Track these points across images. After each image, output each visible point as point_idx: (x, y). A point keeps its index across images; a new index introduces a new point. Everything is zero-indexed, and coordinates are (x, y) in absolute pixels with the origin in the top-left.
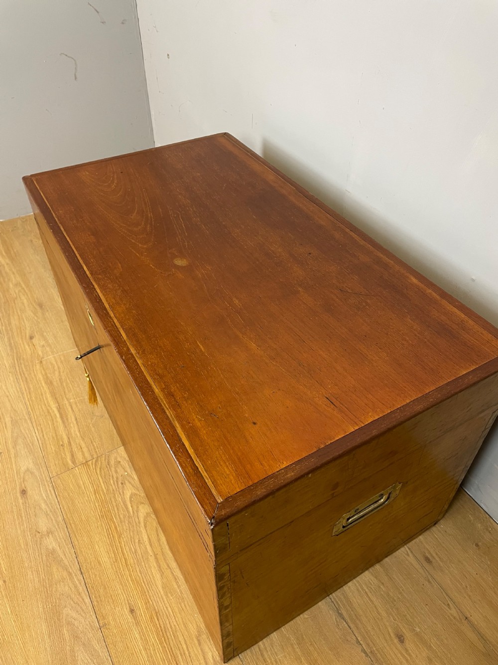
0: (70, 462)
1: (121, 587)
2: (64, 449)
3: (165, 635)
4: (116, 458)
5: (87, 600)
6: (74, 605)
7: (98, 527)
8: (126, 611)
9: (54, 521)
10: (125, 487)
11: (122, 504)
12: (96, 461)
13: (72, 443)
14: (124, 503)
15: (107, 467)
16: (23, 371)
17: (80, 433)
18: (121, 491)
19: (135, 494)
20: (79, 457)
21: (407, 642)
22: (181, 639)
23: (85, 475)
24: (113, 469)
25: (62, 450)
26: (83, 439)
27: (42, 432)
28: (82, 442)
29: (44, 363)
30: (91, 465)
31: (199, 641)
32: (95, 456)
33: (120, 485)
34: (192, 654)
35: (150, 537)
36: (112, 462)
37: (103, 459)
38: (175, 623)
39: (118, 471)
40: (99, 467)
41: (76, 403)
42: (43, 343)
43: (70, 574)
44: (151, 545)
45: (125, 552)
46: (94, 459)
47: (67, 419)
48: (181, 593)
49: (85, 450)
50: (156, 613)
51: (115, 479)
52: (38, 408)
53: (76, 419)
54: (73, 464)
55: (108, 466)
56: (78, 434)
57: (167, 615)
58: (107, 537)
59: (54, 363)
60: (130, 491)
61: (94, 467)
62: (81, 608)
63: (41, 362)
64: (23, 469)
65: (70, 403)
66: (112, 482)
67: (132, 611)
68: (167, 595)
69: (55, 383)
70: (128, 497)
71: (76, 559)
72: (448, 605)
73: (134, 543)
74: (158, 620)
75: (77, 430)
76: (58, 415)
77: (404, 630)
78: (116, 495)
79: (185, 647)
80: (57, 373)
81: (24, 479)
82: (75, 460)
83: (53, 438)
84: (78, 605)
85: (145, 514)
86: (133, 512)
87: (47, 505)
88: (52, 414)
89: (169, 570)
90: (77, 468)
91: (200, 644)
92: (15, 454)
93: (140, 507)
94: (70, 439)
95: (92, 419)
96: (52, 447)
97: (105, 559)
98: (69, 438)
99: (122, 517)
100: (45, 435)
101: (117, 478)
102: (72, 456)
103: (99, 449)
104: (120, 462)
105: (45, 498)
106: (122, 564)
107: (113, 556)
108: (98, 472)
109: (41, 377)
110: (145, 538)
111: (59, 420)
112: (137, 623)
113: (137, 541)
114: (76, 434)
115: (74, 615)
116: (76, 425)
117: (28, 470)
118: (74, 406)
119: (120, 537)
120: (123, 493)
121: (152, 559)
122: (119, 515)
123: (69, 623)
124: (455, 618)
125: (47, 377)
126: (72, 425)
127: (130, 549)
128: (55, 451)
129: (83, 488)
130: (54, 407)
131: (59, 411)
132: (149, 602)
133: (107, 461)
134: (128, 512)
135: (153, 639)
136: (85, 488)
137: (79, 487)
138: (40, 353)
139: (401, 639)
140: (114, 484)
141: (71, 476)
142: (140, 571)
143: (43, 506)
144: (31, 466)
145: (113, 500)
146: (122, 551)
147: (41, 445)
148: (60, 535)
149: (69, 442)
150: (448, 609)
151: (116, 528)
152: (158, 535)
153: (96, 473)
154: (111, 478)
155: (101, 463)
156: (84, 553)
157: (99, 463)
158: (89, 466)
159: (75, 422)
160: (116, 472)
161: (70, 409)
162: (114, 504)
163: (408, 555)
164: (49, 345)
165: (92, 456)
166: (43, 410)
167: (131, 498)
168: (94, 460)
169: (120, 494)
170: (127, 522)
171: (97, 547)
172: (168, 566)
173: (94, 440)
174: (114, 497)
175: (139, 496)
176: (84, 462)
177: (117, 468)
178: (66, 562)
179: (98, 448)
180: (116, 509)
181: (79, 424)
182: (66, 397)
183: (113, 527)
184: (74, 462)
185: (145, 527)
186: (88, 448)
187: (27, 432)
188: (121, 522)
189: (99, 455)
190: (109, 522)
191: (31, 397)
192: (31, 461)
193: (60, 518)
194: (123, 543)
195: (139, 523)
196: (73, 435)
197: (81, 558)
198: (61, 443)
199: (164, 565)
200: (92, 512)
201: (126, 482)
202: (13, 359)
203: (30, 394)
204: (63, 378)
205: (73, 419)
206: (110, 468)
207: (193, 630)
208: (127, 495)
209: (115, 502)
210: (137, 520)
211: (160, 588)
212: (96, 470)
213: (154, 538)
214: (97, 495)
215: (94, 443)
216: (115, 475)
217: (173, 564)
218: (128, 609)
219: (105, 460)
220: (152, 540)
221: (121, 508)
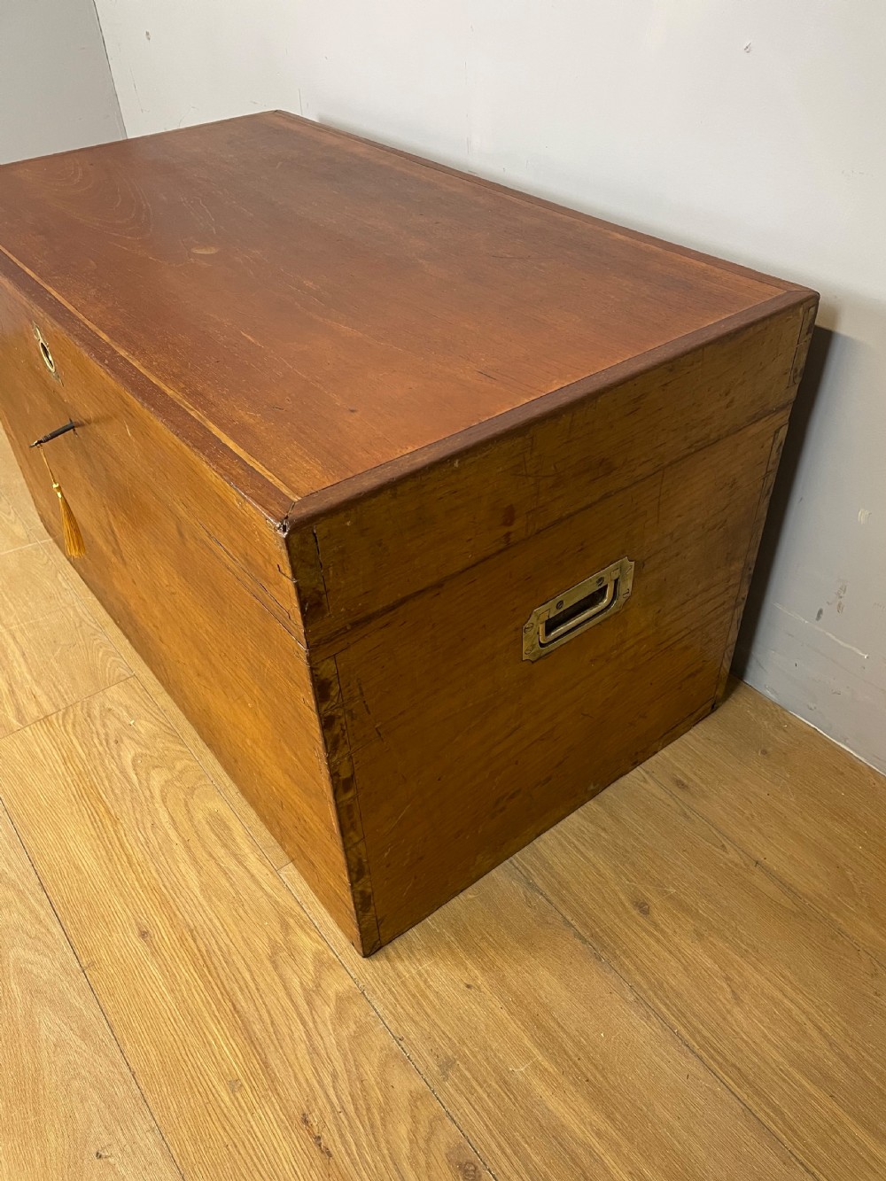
0: (14, 721)
1: (122, 900)
3: (209, 962)
4: (103, 705)
5: (57, 930)
6: (29, 941)
7: (72, 814)
8: (134, 937)
10: (123, 747)
11: (117, 772)
12: (64, 715)
13: (17, 691)
14: (123, 772)
15: (86, 720)
17: (32, 675)
18: (114, 753)
19: (142, 755)
20: (32, 711)
21: (655, 913)
22: (241, 965)
23: (45, 737)
24: (98, 723)
26: (38, 683)
28: (36, 688)
30: (55, 721)
31: (274, 963)
32: (62, 706)
33: (112, 743)
34: (262, 985)
35: (174, 815)
36: (96, 712)
37: (79, 708)
38: (228, 942)
39: (108, 722)
40: (70, 721)
41: (22, 630)
43: (20, 893)
44: (176, 829)
45: (127, 845)
46: (60, 710)
47: (6, 656)
49: (43, 699)
50: (191, 931)
51: (103, 736)
53: (23, 655)
54: (20, 721)
55: (88, 719)
56: (29, 677)
57: (209, 929)
58: (91, 826)
60: (133, 752)
61: (61, 722)
62: (44, 943)
65: (10, 631)
66: (96, 741)
67: (144, 934)
68: (209, 900)
70: (129, 760)
71: (31, 869)
72: (723, 846)
73: (144, 829)
74: (195, 941)
75: (24, 669)
77: (648, 895)
78: (106, 761)
79: (247, 976)
82: (23, 717)
84: (40, 940)
85: (163, 783)
86: (140, 782)
89: (212, 862)
90: (27, 729)
91: (276, 967)
93: (153, 773)
94: (14, 686)
95: (54, 650)
97: (88, 861)
98: (10, 685)
99: (118, 792)
101: (107, 734)
102: (19, 710)
103: (70, 695)
104: (110, 710)
106: (121, 865)
107: (104, 853)
108: (70, 729)
110: (164, 817)
112: (155, 952)
113: (149, 825)
114: (24, 677)
115: (30, 956)
116: (23, 663)
118: (18, 635)
119: (115, 821)
120: (119, 756)
121: (179, 850)
122: (113, 791)
123: (21, 971)
124: (736, 865)
127: (137, 840)
129: (42, 757)
132: (175, 915)
133: (85, 711)
134: (130, 783)
135: (186, 973)
136: (45, 758)
137: (33, 757)
139: (643, 908)
140: (101, 744)
141: (18, 742)
142: (157, 870)
145: (100, 768)
146: (121, 845)
149: (11, 691)
150: (724, 853)
151: (108, 812)
152: (189, 811)
153: (66, 731)
154: (95, 736)
155: (75, 715)
156: (47, 858)
157: (71, 715)
158: (51, 723)
159: (21, 659)
160: (104, 725)
161: (10, 641)
162: (104, 775)
163: (645, 781)
165: (56, 706)
167: (134, 760)
168: (60, 713)
169: (113, 758)
170: (128, 799)
171: (72, 844)
172: (211, 855)
173: (59, 681)
174: (103, 764)
175: (151, 756)
176: (42, 717)
177: (105, 720)
178: (13, 876)
179: (67, 693)
180: (106, 783)
181: (30, 661)
183: (103, 809)
184: (21, 719)
185: (164, 802)
186: (48, 695)
188: (117, 800)
189: (70, 703)
190: (94, 802)
194: (122, 832)
195: (152, 797)
196: (19, 678)
197: (41, 866)
199: (201, 854)
200: (60, 792)
201: (124, 738)
205: (18, 654)
206: (91, 721)
207: (262, 946)
208: (128, 758)
209: (105, 771)
210: (147, 793)
211: (197, 892)
212: (65, 726)
213: (181, 816)
214: (69, 765)
215: (60, 687)
216: (102, 731)
217: (220, 852)
218: (137, 932)
219: (82, 709)
220: (177, 820)
221: (116, 780)
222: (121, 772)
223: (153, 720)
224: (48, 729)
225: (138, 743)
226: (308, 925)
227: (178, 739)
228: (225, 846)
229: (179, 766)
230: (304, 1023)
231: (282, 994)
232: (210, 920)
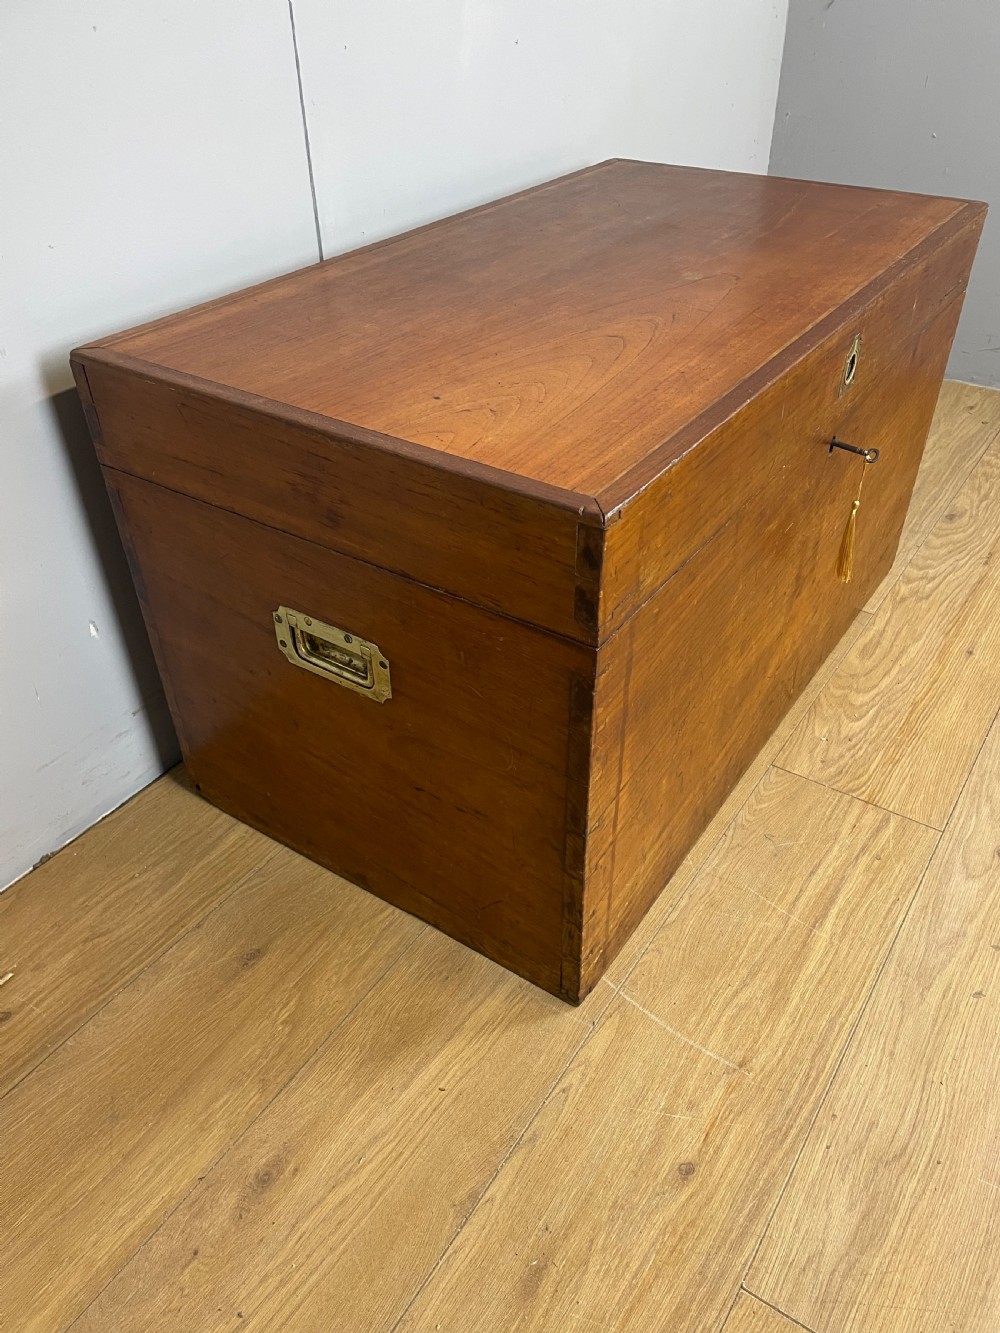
0: (892, 825)
2: (882, 851)
4: (821, 769)
7: (933, 731)
8: (977, 655)
9: (986, 783)
10: (850, 734)
12: (854, 791)
13: (859, 847)
14: (872, 722)
15: (847, 772)
16: (803, 1086)
18: (861, 735)
19: (848, 717)
20: (871, 817)
23: (887, 791)
24: (842, 763)
25: (886, 852)
26: (837, 834)
27: (890, 909)
28: (844, 832)
29: (739, 1055)
30: (867, 793)
32: (847, 798)
33: (853, 742)
35: (881, 676)
36: (833, 769)
37: (839, 784)
38: (936, 617)
39: (836, 755)
40: (857, 782)
41: (781, 899)
42: (681, 1118)
44: (890, 671)
46: (853, 797)
47: (827, 887)
48: (904, 625)
49: (851, 819)
51: (852, 751)
52: (854, 961)
53: (813, 873)
54: (888, 821)
55: (844, 771)
56: (836, 848)
58: (932, 716)
59: (720, 1028)
60: (851, 724)
61: (864, 789)
63: (741, 1065)
64: (976, 886)
65: (790, 911)
66: (861, 753)
67: (970, 653)
68: (921, 635)
69: (772, 978)
70: (860, 722)
73: (905, 687)
74: (950, 631)
76: (834, 911)
79: (945, 604)
80: (742, 998)
81: (986, 870)
82: (882, 821)
83: (881, 883)
85: (861, 693)
86: (873, 706)
87: (978, 808)
88: (842, 924)
90: (891, 809)
91: (928, 597)
92: (971, 921)
93: (858, 703)
94: (856, 853)
95: (788, 849)
96: (897, 871)
97: (956, 702)
98: (857, 857)
99: (892, 715)
100: (891, 901)
101: (849, 750)
102: (878, 830)
103: (830, 799)
104: (822, 761)
105: (974, 818)
107: (943, 698)
108: (866, 776)
109: (782, 1024)
110: (887, 680)
111: (840, 901)
113: (900, 685)
114: (840, 851)
116: (824, 865)
117: (969, 876)
118: (790, 897)
119: (915, 705)
120: (861, 731)
121: (904, 661)
122: (894, 718)
125: (771, 1009)
126: (830, 871)
127: (916, 686)
128: (898, 861)
130: (823, 935)
131: (825, 916)
132: (945, 645)
133: (837, 779)
134: (878, 712)
135: (970, 626)
136: (906, 778)
137: (911, 787)
138: (719, 1092)
140: (860, 748)
141: (909, 808)
143: (985, 810)
144: (958, 877)
145: (883, 736)
146: (929, 692)
147: (913, 892)
148: (991, 762)
149: (864, 850)
151: (911, 712)
153: (869, 779)
154: (857, 757)
155: (848, 783)
156: (977, 725)
157: (851, 785)
158: (870, 796)
159: (820, 871)
160: (841, 756)
161: (803, 900)
162: (886, 732)
164: (677, 1093)
165: (850, 802)
166: (851, 947)
167: (858, 720)
168: (855, 795)
169: (866, 733)
170: (891, 707)
171: (954, 718)
172: (892, 646)
173: (822, 819)
174: (878, 736)
175: (845, 712)
176: (870, 806)
177: (836, 758)
179: (831, 802)
180: (891, 726)
181: (817, 861)
182: (784, 928)
183: (914, 715)
184: (886, 821)
185: (876, 686)
186: (844, 817)
187: (916, 937)
188: (899, 712)
189: (839, 794)
190: (913, 724)
191: (847, 999)
192: (953, 884)
193: (974, 778)
194: (919, 696)
195: (877, 695)
196: (845, 854)
197: (986, 724)
198: (877, 862)
199: (895, 651)
200: (925, 747)
201: (842, 736)
202: (791, 1150)
203: (841, 1010)
204: (744, 972)
205: (815, 879)
206: (844, 767)
207: (925, 605)
208: (857, 726)
209: (882, 732)
210: (877, 698)
211: (921, 642)
212: (865, 784)
213: (880, 671)
214: (897, 757)
215: (828, 813)
216: (848, 755)
217: (885, 643)
218: (971, 657)
219: (838, 782)
220: (883, 673)
221: (884, 721)
222: (874, 722)
223: (810, 728)
224: (879, 792)
225: (840, 726)
226: (894, 592)
227: (815, 705)
228: (879, 643)
229: (839, 692)
230: (946, 577)
231: (941, 588)
232: (932, 629)
